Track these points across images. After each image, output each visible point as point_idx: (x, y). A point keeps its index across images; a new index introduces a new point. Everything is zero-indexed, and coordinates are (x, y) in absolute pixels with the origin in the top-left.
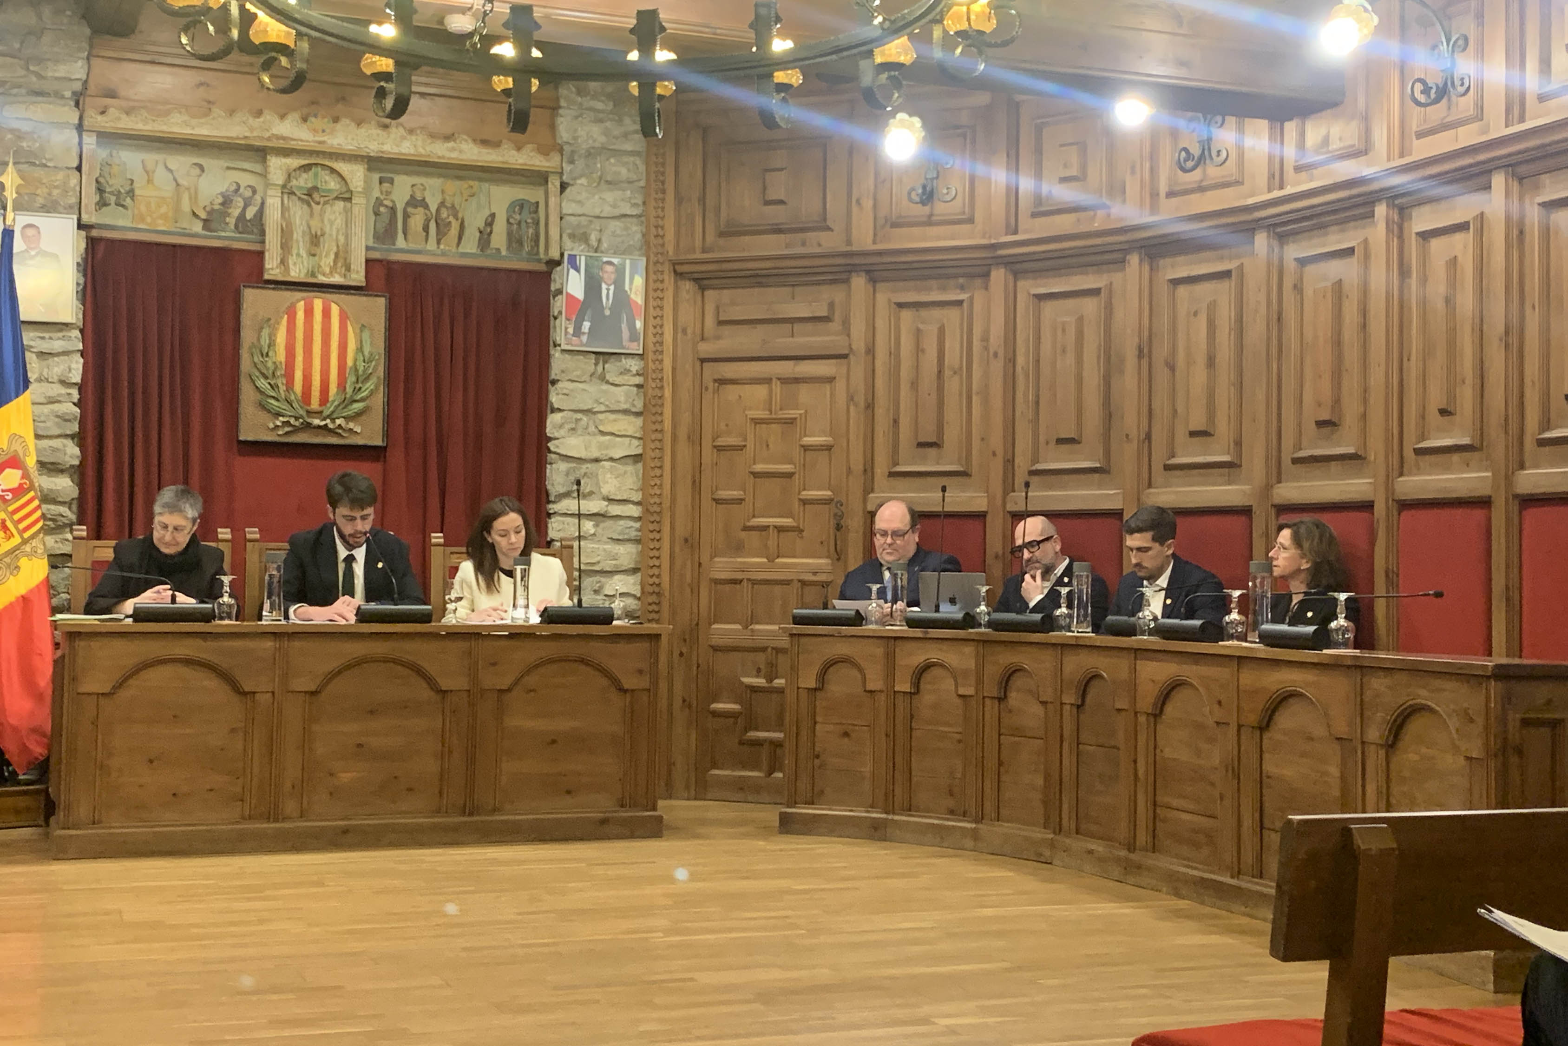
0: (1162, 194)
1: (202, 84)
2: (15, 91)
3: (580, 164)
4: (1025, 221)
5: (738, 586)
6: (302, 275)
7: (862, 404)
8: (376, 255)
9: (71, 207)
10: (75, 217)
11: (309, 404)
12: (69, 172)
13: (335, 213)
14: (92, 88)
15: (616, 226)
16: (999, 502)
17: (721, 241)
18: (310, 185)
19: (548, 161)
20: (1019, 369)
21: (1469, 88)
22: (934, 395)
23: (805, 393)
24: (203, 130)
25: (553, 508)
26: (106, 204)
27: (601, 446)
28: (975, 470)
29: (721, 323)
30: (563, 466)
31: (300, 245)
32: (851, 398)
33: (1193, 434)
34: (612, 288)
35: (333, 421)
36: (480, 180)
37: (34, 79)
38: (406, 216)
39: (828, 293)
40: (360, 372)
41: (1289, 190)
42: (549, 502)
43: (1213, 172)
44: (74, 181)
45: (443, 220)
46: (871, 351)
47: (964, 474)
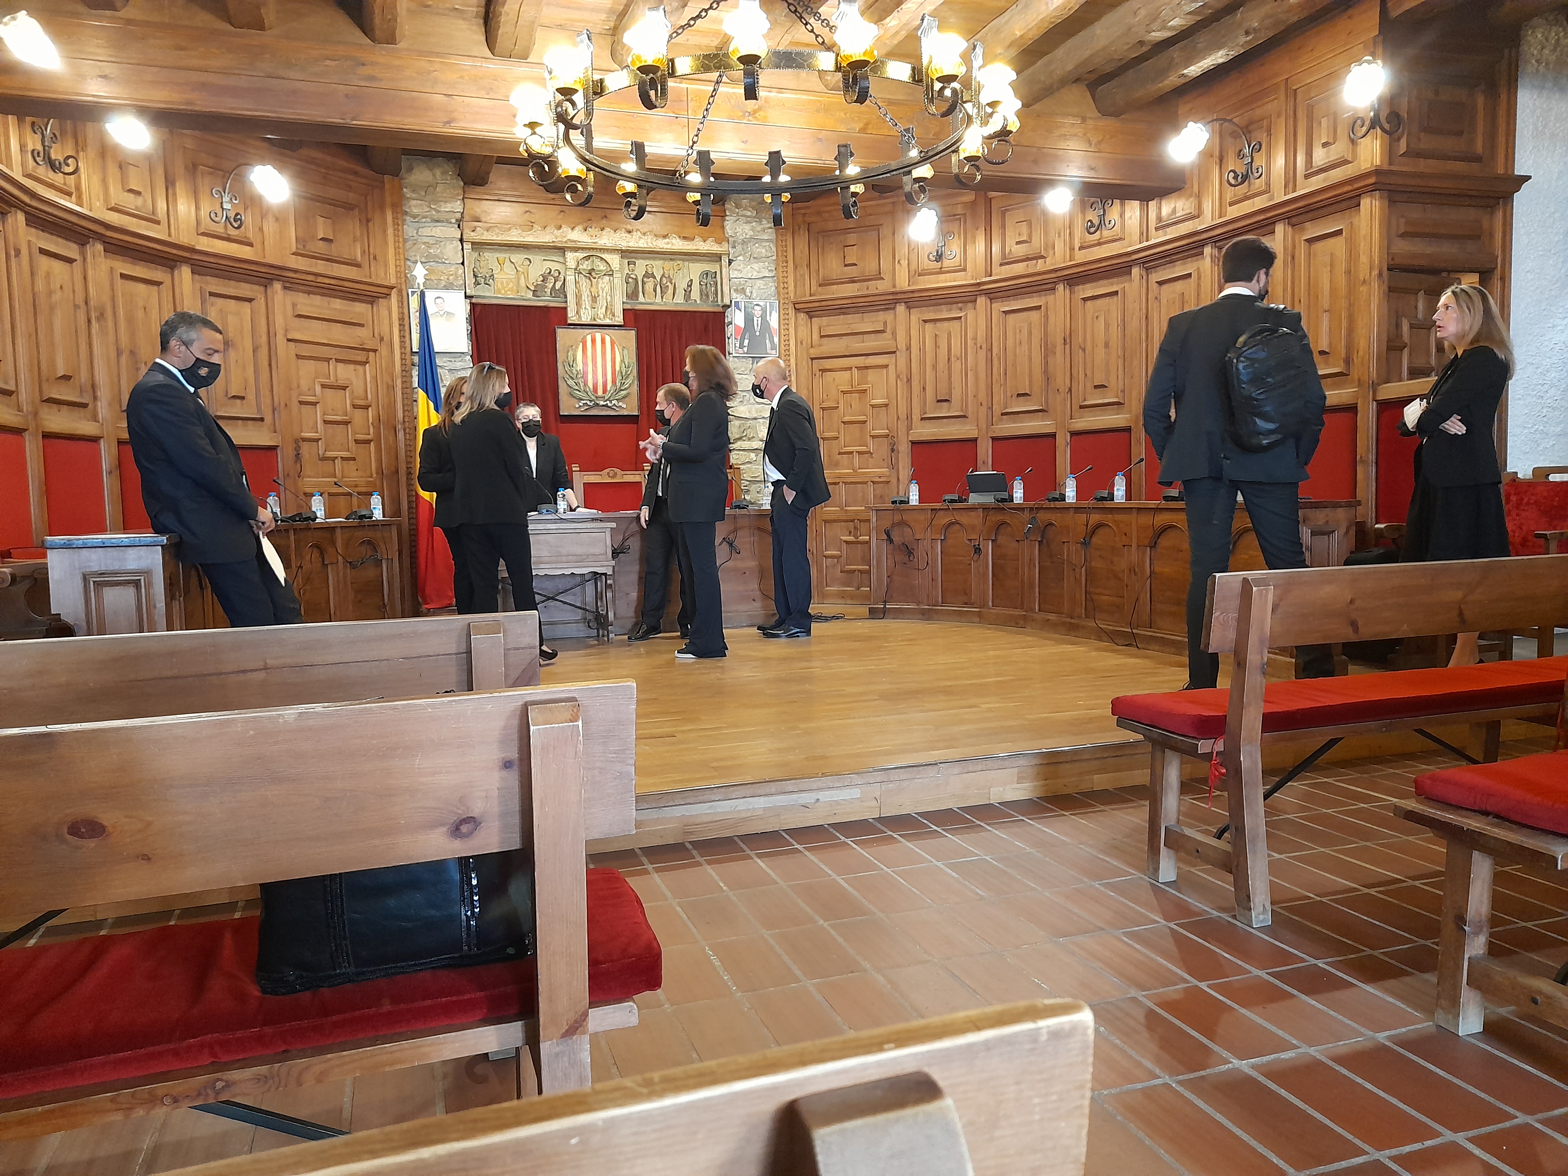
0: (1077, 248)
1: (527, 212)
2: (424, 220)
3: (739, 248)
4: (996, 269)
5: (837, 486)
6: (588, 320)
7: (905, 380)
8: (628, 307)
9: (461, 286)
10: (463, 292)
11: (597, 393)
12: (458, 266)
13: (604, 283)
14: (466, 218)
15: (760, 283)
16: (984, 432)
17: (820, 289)
18: (590, 268)
19: (721, 247)
20: (994, 355)
21: (1262, 174)
22: (946, 372)
23: (871, 375)
24: (530, 238)
25: (732, 446)
26: (479, 284)
27: (757, 411)
28: (970, 415)
29: (822, 337)
30: (737, 423)
31: (586, 302)
32: (898, 377)
33: (1096, 387)
34: (760, 319)
35: (611, 402)
36: (683, 260)
37: (434, 213)
38: (643, 283)
39: (882, 316)
40: (624, 374)
41: (1152, 242)
42: (730, 443)
43: (1106, 234)
44: (461, 271)
45: (664, 285)
46: (909, 348)
47: (964, 416)
